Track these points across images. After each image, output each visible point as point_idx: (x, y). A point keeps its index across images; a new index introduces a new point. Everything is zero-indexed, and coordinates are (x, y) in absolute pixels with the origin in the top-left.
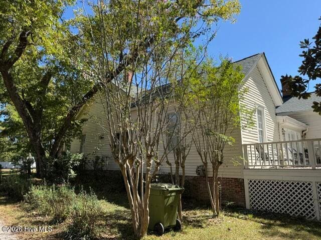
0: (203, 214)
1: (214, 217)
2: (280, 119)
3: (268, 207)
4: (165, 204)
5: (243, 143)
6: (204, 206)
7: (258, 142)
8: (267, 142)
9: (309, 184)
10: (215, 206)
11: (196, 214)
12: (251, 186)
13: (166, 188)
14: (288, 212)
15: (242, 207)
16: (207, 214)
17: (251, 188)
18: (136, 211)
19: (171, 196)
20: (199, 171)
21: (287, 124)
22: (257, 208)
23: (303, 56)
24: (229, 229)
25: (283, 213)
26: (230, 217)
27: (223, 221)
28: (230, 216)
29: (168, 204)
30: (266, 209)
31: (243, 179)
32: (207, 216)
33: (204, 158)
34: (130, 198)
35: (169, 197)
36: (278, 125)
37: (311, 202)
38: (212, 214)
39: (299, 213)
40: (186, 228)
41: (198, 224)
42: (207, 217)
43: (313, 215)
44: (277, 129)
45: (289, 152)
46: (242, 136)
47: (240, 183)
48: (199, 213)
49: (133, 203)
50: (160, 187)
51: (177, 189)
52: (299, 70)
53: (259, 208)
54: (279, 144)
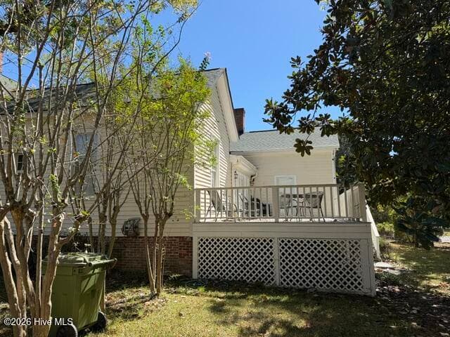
0: (135, 296)
1: (152, 297)
2: (234, 158)
3: (221, 274)
4: (83, 288)
5: (196, 187)
6: (134, 281)
7: (211, 186)
8: (220, 186)
9: (271, 241)
10: (154, 281)
11: (124, 297)
12: (202, 246)
13: (85, 261)
14: (245, 278)
15: (187, 277)
16: (142, 295)
17: (202, 249)
18: (22, 308)
19: (93, 274)
20: (127, 228)
21: (240, 166)
22: (207, 276)
23: (292, 78)
24: (181, 315)
25: (239, 280)
26: (175, 295)
27: (166, 301)
28: (175, 292)
29: (86, 290)
30: (219, 276)
31: (192, 238)
32: (143, 298)
33: (143, 209)
34: (11, 286)
35: (90, 276)
36: (231, 165)
37: (271, 263)
38: (149, 292)
39: (257, 278)
40: (112, 324)
41: (129, 313)
42: (143, 300)
43: (272, 280)
44: (230, 171)
45: (240, 201)
46: (195, 178)
47: (186, 243)
48: (128, 294)
49: (16, 295)
50: (74, 260)
51: (105, 261)
52: (284, 95)
53: (210, 276)
54: (229, 191)
